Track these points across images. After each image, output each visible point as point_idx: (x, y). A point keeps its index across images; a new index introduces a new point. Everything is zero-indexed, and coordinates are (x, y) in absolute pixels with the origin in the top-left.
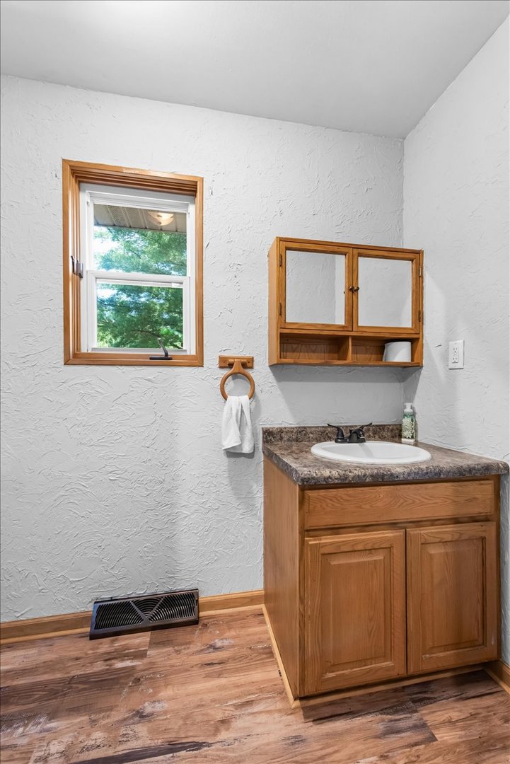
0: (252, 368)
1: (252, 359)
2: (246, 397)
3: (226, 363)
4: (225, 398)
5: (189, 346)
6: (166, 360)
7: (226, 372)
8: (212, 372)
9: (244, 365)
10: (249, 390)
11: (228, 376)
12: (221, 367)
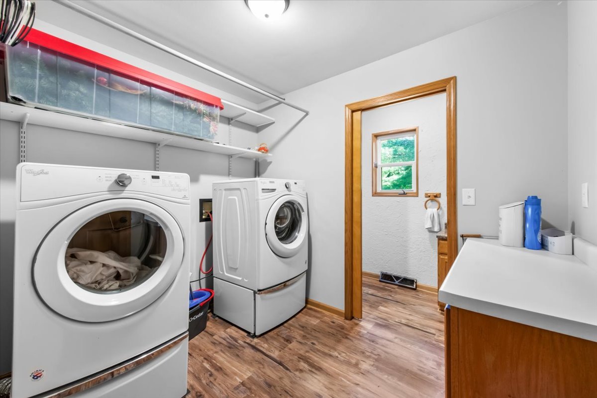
0: (440, 197)
1: (440, 194)
2: (436, 209)
3: (427, 196)
4: (426, 208)
5: (414, 189)
6: (404, 194)
7: (428, 199)
8: (422, 198)
9: (436, 196)
10: (437, 207)
11: (428, 201)
12: (426, 197)
